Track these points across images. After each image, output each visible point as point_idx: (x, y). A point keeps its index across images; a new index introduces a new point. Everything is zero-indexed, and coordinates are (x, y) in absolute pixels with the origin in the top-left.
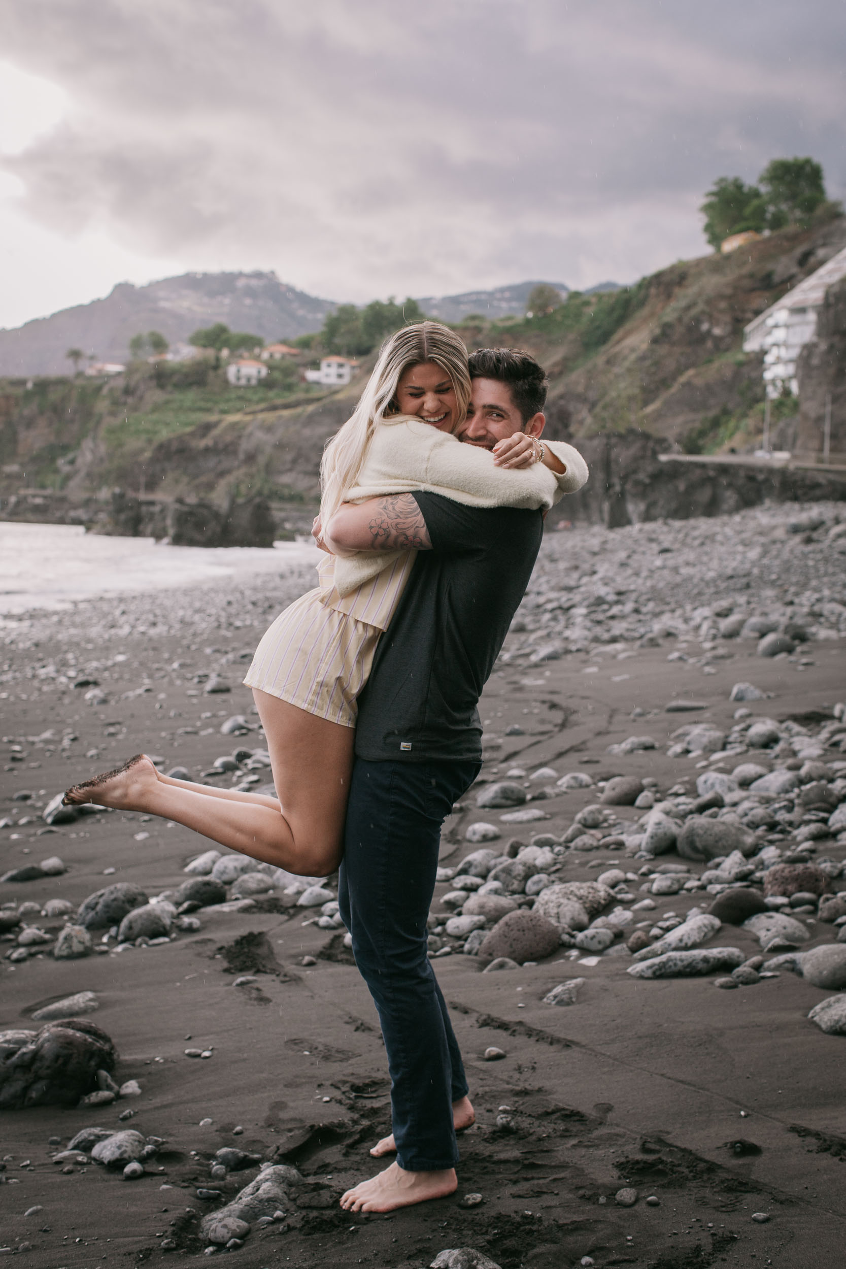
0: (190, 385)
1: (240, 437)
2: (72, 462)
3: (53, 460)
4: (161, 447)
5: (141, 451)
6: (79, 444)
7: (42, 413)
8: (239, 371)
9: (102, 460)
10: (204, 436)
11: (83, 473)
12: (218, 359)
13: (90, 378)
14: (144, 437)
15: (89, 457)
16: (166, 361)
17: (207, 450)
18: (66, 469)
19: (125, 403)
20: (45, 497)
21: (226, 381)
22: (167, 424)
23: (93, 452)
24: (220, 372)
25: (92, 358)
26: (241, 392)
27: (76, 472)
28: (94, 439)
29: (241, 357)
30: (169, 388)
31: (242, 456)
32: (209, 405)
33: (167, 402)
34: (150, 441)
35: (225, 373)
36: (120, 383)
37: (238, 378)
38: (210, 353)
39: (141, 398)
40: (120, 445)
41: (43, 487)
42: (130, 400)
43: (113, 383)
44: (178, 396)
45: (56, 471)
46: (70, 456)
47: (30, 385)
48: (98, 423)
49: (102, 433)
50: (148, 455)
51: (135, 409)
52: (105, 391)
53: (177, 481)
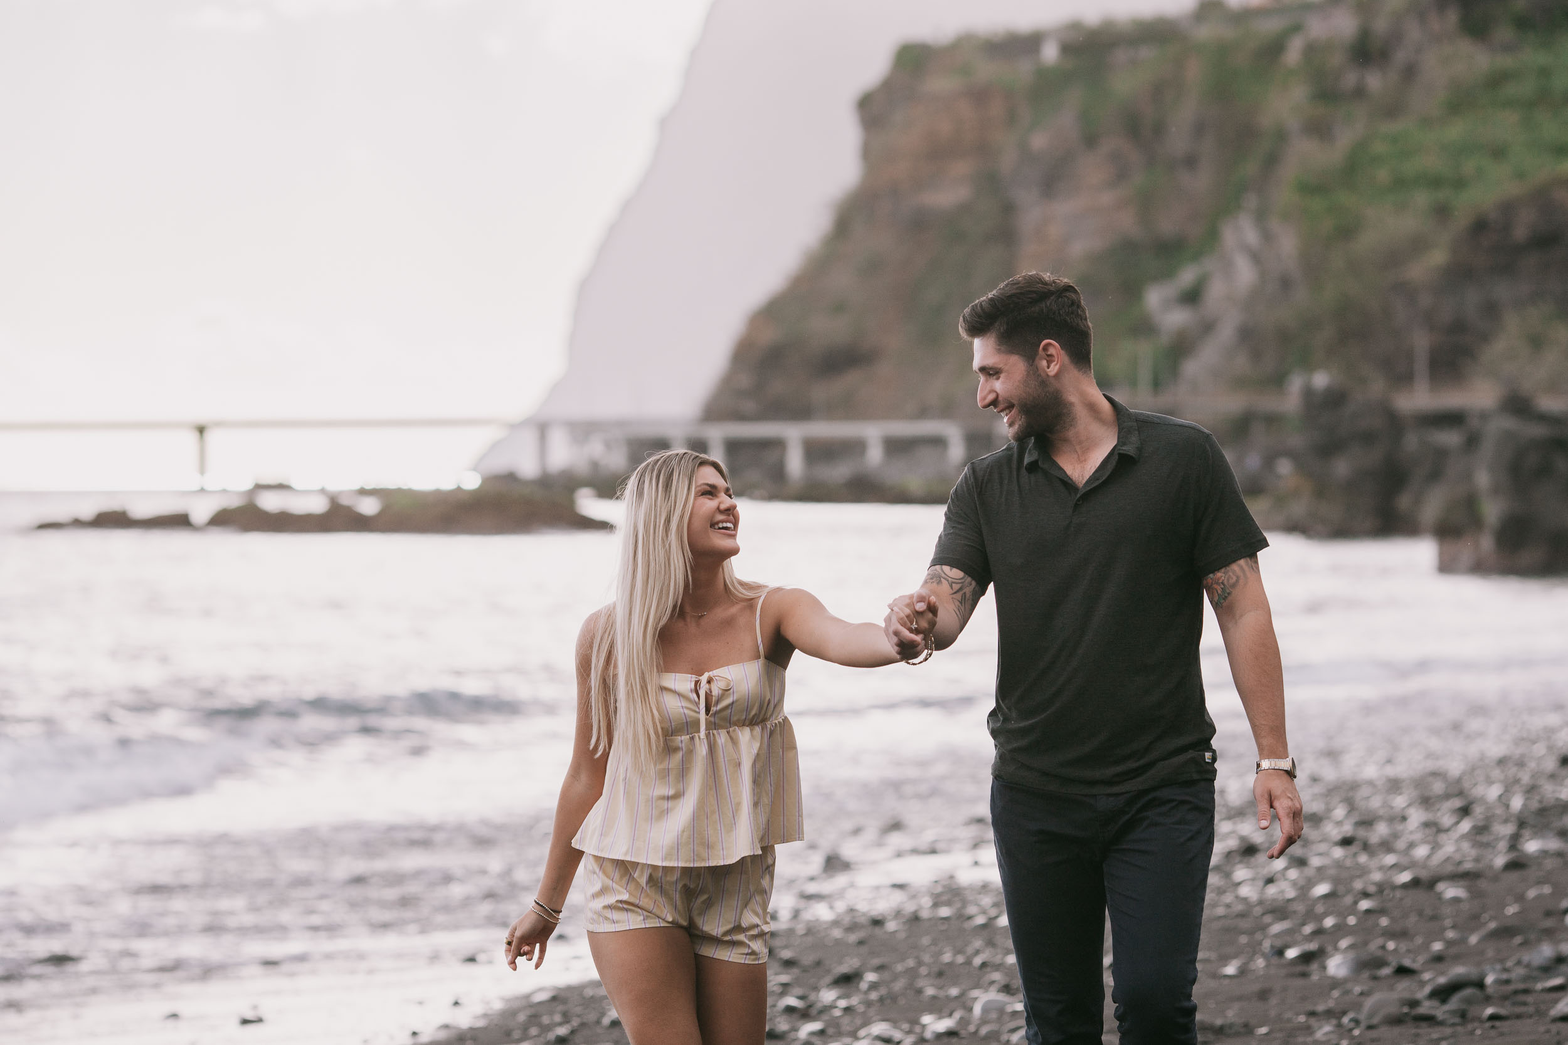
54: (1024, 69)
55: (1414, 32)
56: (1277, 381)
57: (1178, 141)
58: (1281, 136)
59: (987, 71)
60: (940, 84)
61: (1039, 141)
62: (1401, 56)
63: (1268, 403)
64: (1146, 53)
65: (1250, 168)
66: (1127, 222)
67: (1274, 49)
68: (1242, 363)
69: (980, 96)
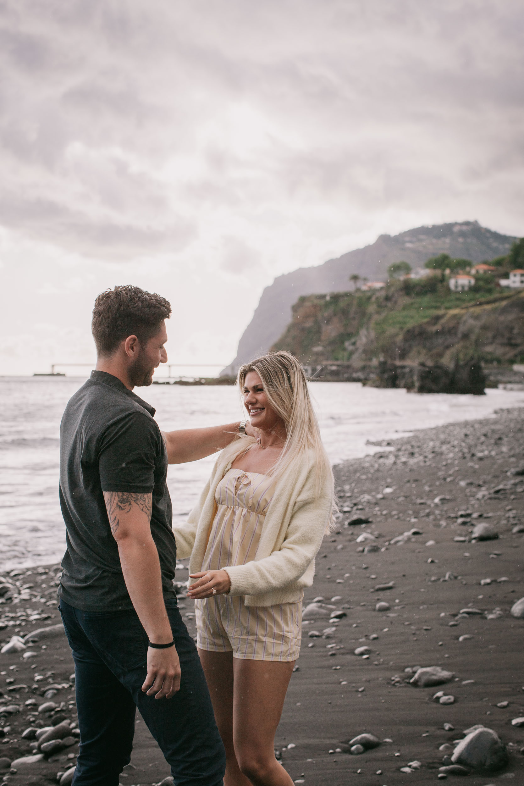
0: (426, 292)
1: (458, 323)
2: (354, 344)
3: (342, 342)
4: (409, 331)
5: (397, 335)
6: (358, 333)
7: (335, 315)
8: (456, 282)
9: (372, 341)
10: (435, 324)
11: (360, 351)
12: (443, 276)
13: (364, 292)
14: (398, 326)
15: (364, 340)
16: (411, 279)
17: (437, 333)
18: (350, 348)
19: (386, 306)
20: (338, 366)
21: (449, 289)
22: (412, 317)
23: (366, 336)
24: (445, 283)
25: (365, 280)
26: (458, 296)
27: (357, 349)
28: (367, 329)
29: (458, 273)
30: (413, 295)
31: (460, 335)
32: (438, 304)
33: (412, 304)
34: (401, 328)
35: (448, 284)
36: (383, 294)
37: (456, 286)
38: (438, 272)
39: (396, 302)
40: (383, 332)
41: (337, 360)
42: (389, 304)
43: (378, 294)
44: (419, 300)
45: (344, 349)
46: (353, 340)
47: (328, 298)
48: (370, 319)
49: (372, 324)
50: (400, 337)
51: (392, 309)
52: (373, 299)
53: (419, 353)
54: (322, 302)
55: (396, 295)
56: (370, 359)
57: (351, 315)
58: (371, 315)
59: (316, 302)
60: (308, 304)
61: (326, 314)
62: (394, 299)
63: (369, 363)
64: (346, 298)
65: (365, 320)
66: (342, 330)
67: (369, 298)
68: (363, 356)
69: (315, 306)
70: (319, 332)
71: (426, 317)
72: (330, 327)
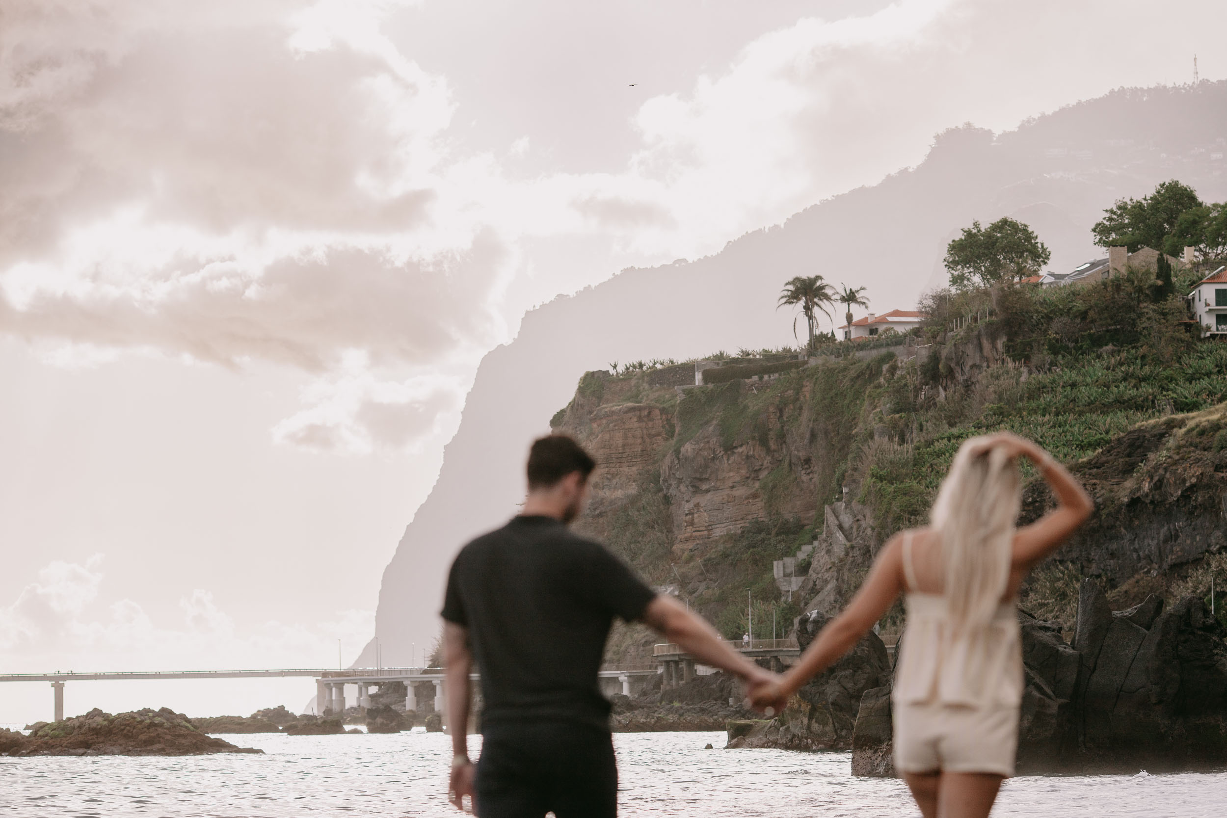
0: (1097, 342)
2: (804, 569)
3: (762, 564)
8: (1222, 298)
10: (1128, 470)
12: (1164, 271)
13: (849, 347)
16: (1034, 287)
18: (795, 584)
19: (931, 403)
21: (1192, 327)
24: (1175, 302)
27: (814, 591)
28: (851, 503)
30: (1041, 355)
32: (1147, 389)
33: (1036, 391)
35: (1189, 304)
36: (922, 351)
38: (1147, 256)
39: (968, 386)
42: (941, 396)
43: (902, 356)
44: (1063, 373)
45: (770, 591)
46: (801, 553)
47: (698, 379)
48: (860, 457)
49: (866, 480)
52: (884, 377)
54: (672, 396)
59: (650, 394)
60: (616, 405)
61: (690, 448)
62: (960, 373)
65: (848, 465)
67: (871, 373)
69: (644, 414)
70: (666, 522)
71: (1093, 445)
72: (704, 500)
